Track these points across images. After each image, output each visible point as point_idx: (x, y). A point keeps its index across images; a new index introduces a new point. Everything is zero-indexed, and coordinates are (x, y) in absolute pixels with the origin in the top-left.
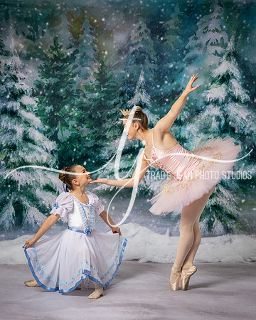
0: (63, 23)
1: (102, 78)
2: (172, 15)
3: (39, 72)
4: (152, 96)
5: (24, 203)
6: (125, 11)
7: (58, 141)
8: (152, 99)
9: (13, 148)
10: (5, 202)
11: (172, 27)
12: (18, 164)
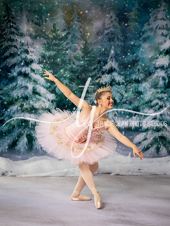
0: (59, 14)
1: (86, 51)
2: (133, 9)
3: (43, 47)
4: (119, 63)
5: (34, 135)
6: (102, 6)
7: (56, 94)
8: (119, 65)
9: (26, 98)
10: (20, 135)
11: (133, 17)
12: (29, 110)
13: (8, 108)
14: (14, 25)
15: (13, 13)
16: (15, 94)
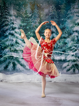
0: (28, 6)
2: (63, 3)
3: (21, 21)
5: (16, 63)
6: (48, 2)
8: (56, 30)
9: (12, 45)
10: (9, 63)
11: (63, 7)
12: (14, 51)
13: (4, 50)
14: (7, 11)
15: (7, 5)
16: (7, 43)
